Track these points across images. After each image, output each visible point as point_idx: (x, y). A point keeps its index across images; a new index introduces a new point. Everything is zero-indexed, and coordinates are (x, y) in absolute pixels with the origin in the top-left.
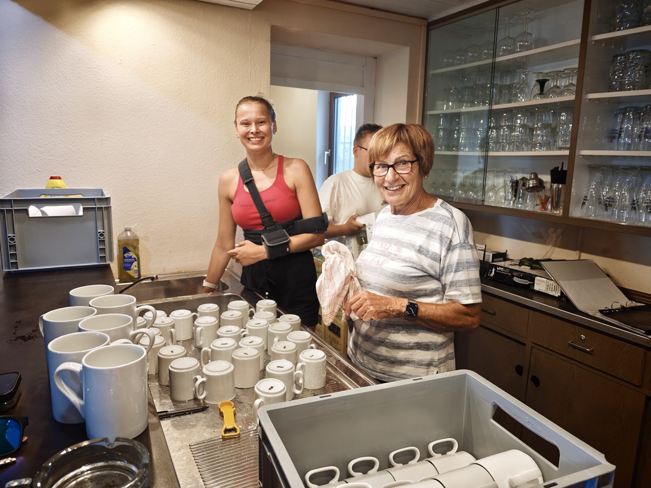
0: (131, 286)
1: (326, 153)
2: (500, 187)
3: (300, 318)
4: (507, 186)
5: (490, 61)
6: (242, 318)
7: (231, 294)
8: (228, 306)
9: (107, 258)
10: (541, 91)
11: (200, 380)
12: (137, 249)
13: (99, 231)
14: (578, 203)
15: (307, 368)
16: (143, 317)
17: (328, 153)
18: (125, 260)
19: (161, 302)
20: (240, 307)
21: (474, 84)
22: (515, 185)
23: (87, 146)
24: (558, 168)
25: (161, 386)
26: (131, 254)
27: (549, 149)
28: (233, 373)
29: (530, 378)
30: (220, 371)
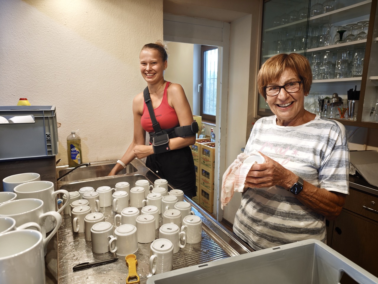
0: (74, 169)
1: (199, 85)
2: (311, 104)
3: (184, 192)
4: (316, 104)
5: (306, 20)
6: (145, 192)
7: (138, 174)
8: (136, 183)
9: (53, 151)
10: (340, 39)
11: (113, 238)
12: (79, 146)
13: (47, 133)
14: (367, 112)
15: (188, 229)
16: (78, 191)
17: (200, 85)
18: (72, 153)
19: (94, 180)
20: (143, 184)
21: (294, 37)
22: (322, 103)
23: (45, 79)
24: (352, 89)
25: (87, 241)
26: (76, 149)
27: (346, 76)
28: (136, 233)
29: (335, 228)
30: (127, 233)
